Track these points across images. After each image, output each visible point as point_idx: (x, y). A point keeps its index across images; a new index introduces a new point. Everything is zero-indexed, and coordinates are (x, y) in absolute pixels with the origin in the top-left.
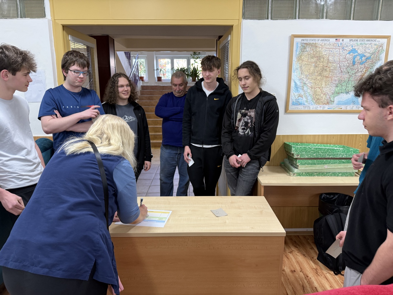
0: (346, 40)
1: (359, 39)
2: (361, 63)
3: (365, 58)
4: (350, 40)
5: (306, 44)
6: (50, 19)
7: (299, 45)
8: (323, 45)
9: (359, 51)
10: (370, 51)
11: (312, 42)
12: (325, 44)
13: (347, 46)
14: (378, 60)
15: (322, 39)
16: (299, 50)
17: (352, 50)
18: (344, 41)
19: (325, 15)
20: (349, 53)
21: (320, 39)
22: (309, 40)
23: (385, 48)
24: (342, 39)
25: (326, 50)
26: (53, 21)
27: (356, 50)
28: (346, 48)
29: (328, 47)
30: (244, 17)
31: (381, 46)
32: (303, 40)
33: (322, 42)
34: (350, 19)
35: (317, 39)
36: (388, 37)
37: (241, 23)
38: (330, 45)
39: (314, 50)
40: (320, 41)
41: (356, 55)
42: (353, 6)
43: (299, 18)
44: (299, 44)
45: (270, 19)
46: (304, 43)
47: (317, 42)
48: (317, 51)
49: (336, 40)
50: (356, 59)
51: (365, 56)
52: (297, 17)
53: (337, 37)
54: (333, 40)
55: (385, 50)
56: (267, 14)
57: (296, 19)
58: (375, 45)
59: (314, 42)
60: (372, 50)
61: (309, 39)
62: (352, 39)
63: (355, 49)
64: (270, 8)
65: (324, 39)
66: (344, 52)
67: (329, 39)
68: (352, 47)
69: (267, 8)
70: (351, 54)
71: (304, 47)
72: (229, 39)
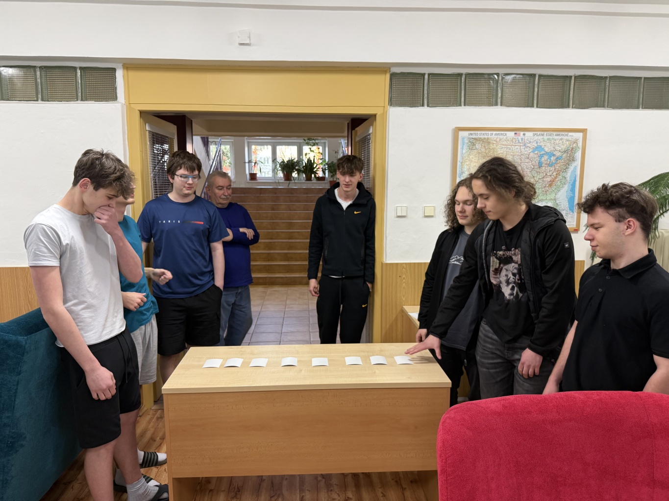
0: (529, 134)
1: (545, 133)
2: (550, 165)
3: (555, 158)
4: (534, 135)
5: (475, 139)
6: (124, 103)
7: (466, 141)
8: (498, 140)
9: (546, 149)
10: (560, 149)
11: (482, 137)
12: (500, 140)
13: (530, 142)
14: (573, 160)
15: (496, 132)
16: (465, 147)
17: (537, 148)
18: (526, 135)
19: (499, 101)
20: (533, 152)
21: (494, 132)
22: (479, 135)
23: (580, 144)
24: (523, 133)
25: (502, 148)
26: (127, 106)
27: (543, 147)
28: (529, 145)
29: (505, 143)
30: (392, 103)
31: (576, 142)
32: (471, 134)
33: (496, 137)
34: (533, 106)
35: (490, 132)
36: (584, 131)
37: (387, 112)
38: (507, 140)
39: (487, 148)
40: (493, 135)
41: (543, 154)
42: (536, 89)
43: (465, 105)
44: (466, 139)
45: (426, 106)
46: (472, 138)
47: (489, 137)
48: (490, 149)
49: (516, 134)
50: (543, 159)
51: (554, 155)
52: (463, 104)
53: (516, 130)
54: (511, 134)
55: (581, 147)
56: (422, 99)
57: (460, 105)
58: (567, 140)
59: (486, 137)
60: (563, 147)
61: (479, 132)
62: (536, 133)
63: (541, 146)
64: (426, 92)
65: (499, 132)
66: (526, 149)
67: (505, 132)
68: (537, 143)
69: (422, 92)
70: (536, 152)
71: (472, 143)
72: (371, 131)
